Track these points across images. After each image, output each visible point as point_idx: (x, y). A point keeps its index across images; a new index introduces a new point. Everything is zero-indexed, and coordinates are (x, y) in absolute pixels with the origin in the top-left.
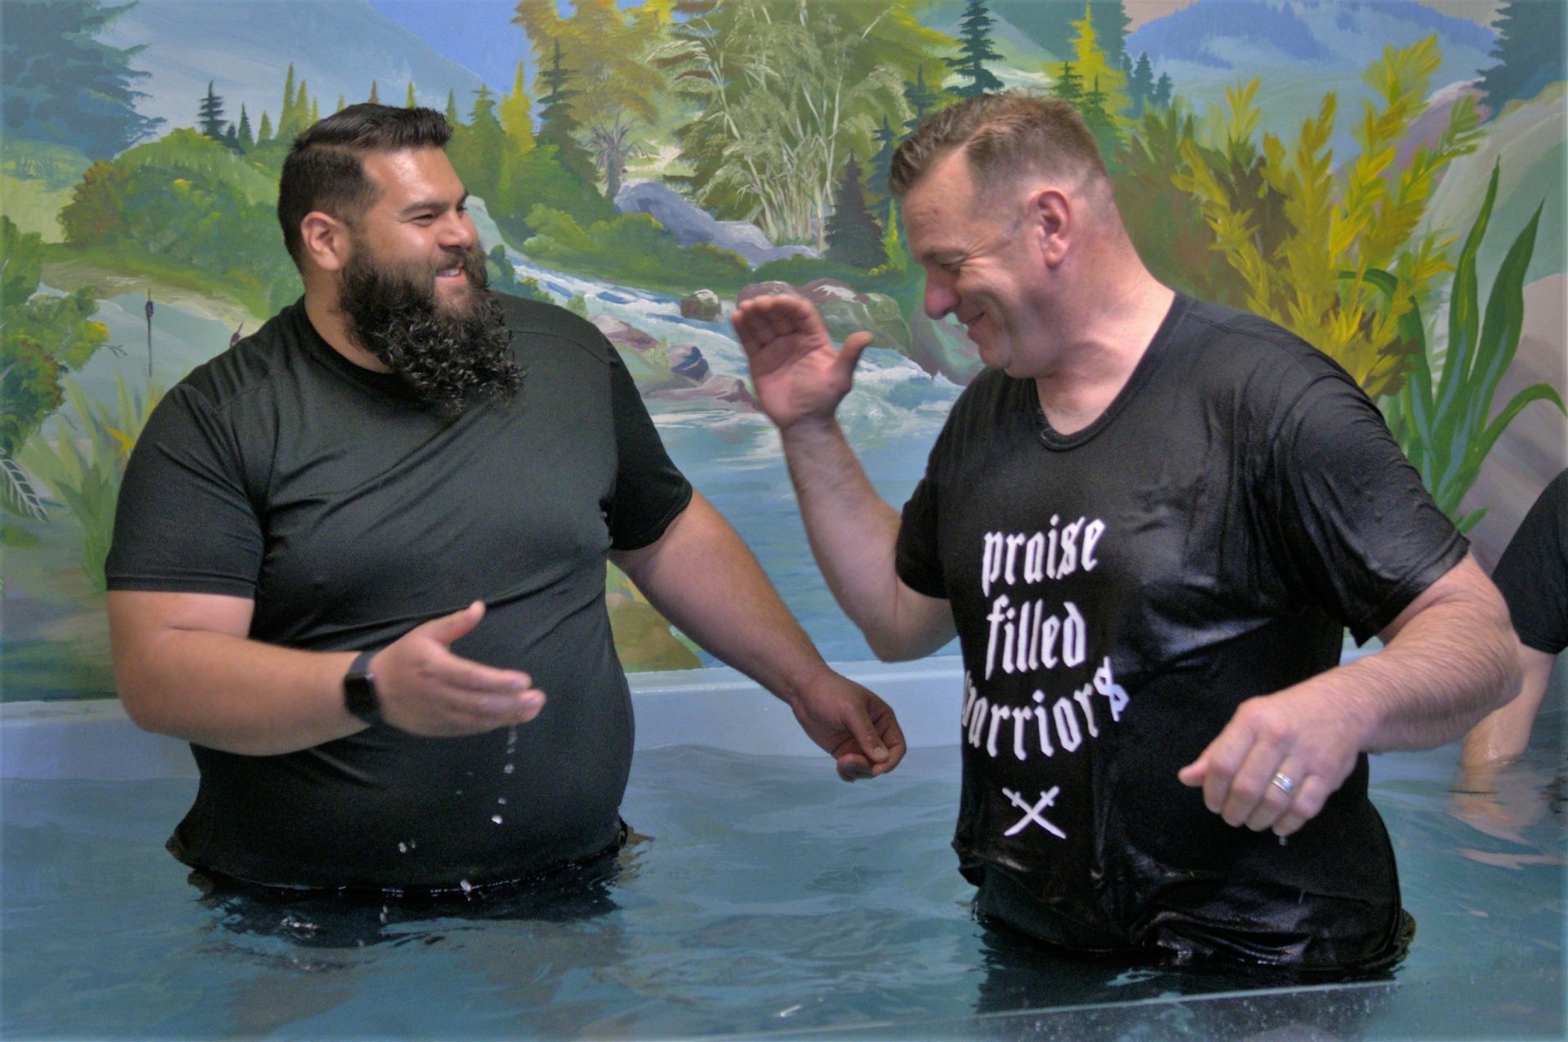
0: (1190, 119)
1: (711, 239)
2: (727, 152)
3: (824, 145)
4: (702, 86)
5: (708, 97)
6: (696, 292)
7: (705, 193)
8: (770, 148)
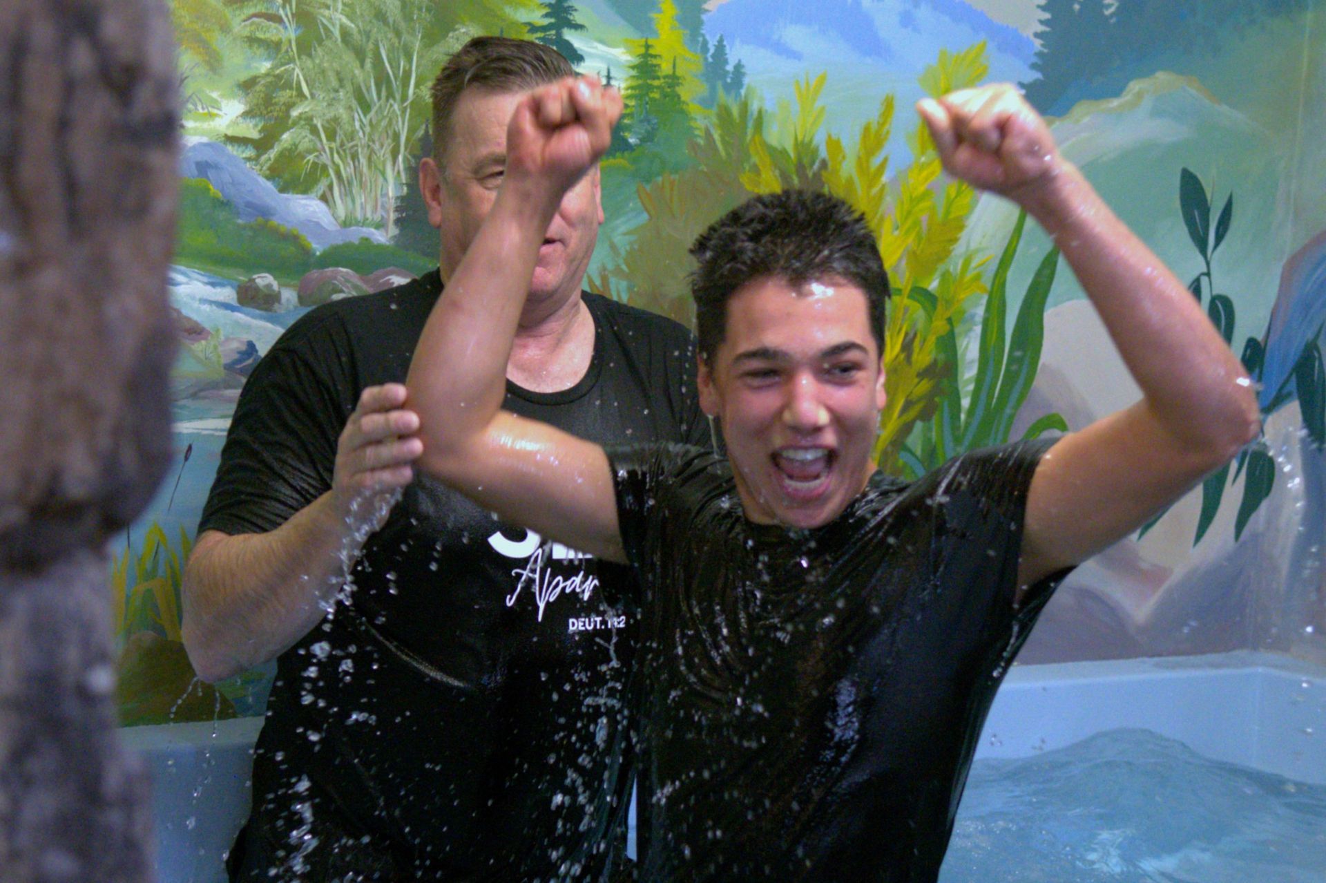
0: (760, 112)
1: (273, 215)
2: (295, 113)
3: (399, 113)
4: (272, 32)
5: (278, 45)
6: (255, 276)
7: (270, 159)
8: (342, 112)
